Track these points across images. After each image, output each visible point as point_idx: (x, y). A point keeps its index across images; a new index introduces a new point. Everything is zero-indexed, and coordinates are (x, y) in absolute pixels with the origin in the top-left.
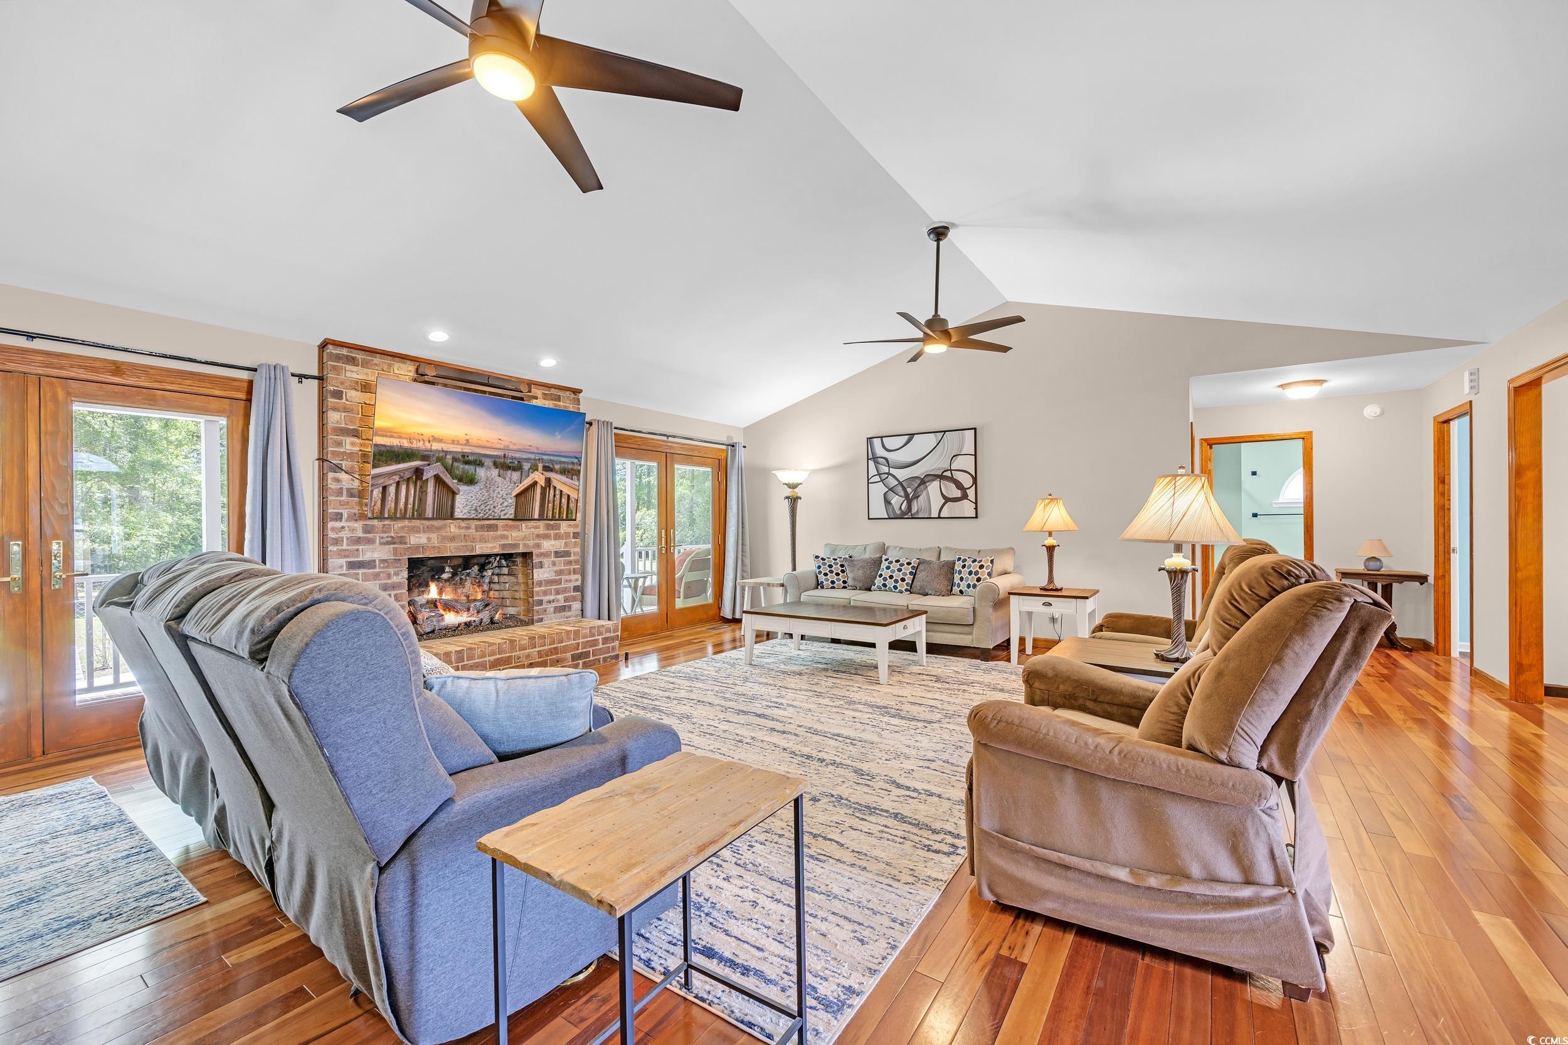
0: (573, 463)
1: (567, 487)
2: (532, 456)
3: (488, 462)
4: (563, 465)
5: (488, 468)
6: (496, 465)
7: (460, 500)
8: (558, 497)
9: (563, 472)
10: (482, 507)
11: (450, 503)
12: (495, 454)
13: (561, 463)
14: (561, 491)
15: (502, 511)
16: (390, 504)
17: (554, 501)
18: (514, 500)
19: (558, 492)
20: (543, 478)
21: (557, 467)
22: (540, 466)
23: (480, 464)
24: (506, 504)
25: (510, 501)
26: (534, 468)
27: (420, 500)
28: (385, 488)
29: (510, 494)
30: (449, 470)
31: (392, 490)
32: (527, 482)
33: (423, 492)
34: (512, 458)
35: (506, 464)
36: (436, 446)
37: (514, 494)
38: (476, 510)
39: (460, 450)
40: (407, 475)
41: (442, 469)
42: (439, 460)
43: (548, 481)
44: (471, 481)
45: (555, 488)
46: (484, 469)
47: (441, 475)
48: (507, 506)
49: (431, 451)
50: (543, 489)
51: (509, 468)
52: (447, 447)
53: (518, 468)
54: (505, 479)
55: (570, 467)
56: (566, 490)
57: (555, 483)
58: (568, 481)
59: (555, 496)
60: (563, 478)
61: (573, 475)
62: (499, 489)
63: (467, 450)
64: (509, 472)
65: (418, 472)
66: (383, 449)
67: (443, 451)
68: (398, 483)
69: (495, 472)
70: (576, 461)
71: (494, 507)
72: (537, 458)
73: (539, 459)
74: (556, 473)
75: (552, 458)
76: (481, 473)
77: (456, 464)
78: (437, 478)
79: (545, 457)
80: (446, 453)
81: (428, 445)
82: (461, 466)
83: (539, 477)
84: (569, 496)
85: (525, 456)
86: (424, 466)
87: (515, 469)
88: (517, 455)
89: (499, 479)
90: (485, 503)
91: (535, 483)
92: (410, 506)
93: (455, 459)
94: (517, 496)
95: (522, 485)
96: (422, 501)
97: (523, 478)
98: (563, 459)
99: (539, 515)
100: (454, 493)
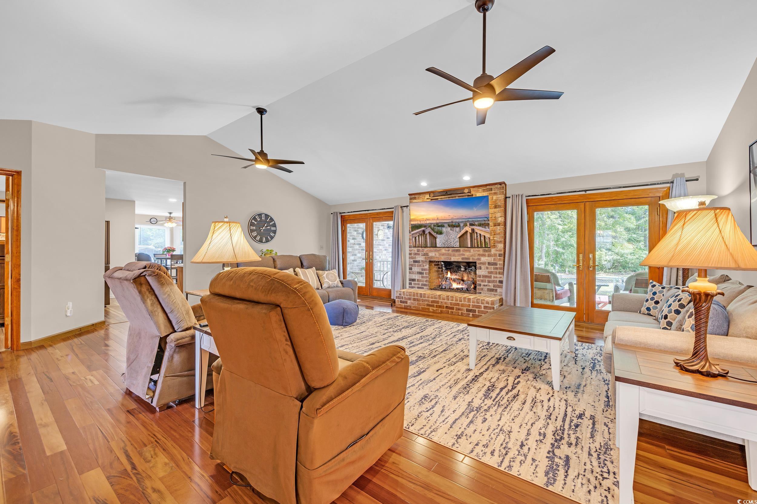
0: (485, 221)
1: (483, 232)
2: (464, 220)
3: (446, 225)
4: (479, 222)
5: (446, 227)
6: (449, 226)
7: (438, 240)
8: (479, 237)
9: (480, 225)
10: (446, 243)
11: (435, 241)
12: (448, 221)
13: (478, 221)
14: (480, 234)
15: (454, 244)
16: (417, 243)
17: (477, 239)
18: (458, 239)
19: (478, 235)
20: (470, 229)
21: (476, 223)
22: (468, 224)
23: (443, 226)
24: (455, 241)
25: (457, 240)
26: (465, 225)
27: (425, 241)
28: (415, 238)
29: (456, 237)
30: (433, 230)
31: (417, 238)
32: (463, 231)
33: (426, 238)
34: (455, 222)
35: (453, 225)
36: (428, 222)
37: (458, 237)
38: (444, 244)
39: (435, 222)
40: (421, 233)
41: (431, 230)
42: (429, 226)
43: (473, 230)
44: (441, 233)
45: (477, 233)
46: (445, 228)
47: (431, 232)
48: (456, 242)
49: (426, 224)
50: (471, 234)
51: (454, 226)
52: (431, 222)
53: (458, 226)
54: (453, 231)
55: (483, 222)
56: (483, 234)
57: (476, 231)
58: (483, 229)
59: (477, 236)
60: (480, 228)
61: (485, 226)
62: (452, 235)
63: (438, 222)
64: (455, 228)
65: (424, 231)
66: (413, 225)
67: (430, 223)
68: (419, 236)
69: (449, 229)
70: (486, 219)
71: (451, 243)
72: (466, 220)
73: (467, 221)
74: (476, 226)
75: (473, 219)
76: (444, 230)
77: (435, 227)
78: (429, 233)
79: (469, 220)
80: (431, 224)
81: (425, 222)
82: (437, 228)
83: (468, 229)
84: (485, 236)
85: (460, 220)
86: (425, 229)
87: (457, 227)
88: (457, 221)
89: (451, 231)
90: (447, 241)
91: (467, 232)
92: (423, 243)
93: (434, 226)
94: (459, 238)
95: (460, 233)
96: (426, 241)
97: (461, 230)
98: (479, 219)
99: (471, 245)
100: (436, 238)
